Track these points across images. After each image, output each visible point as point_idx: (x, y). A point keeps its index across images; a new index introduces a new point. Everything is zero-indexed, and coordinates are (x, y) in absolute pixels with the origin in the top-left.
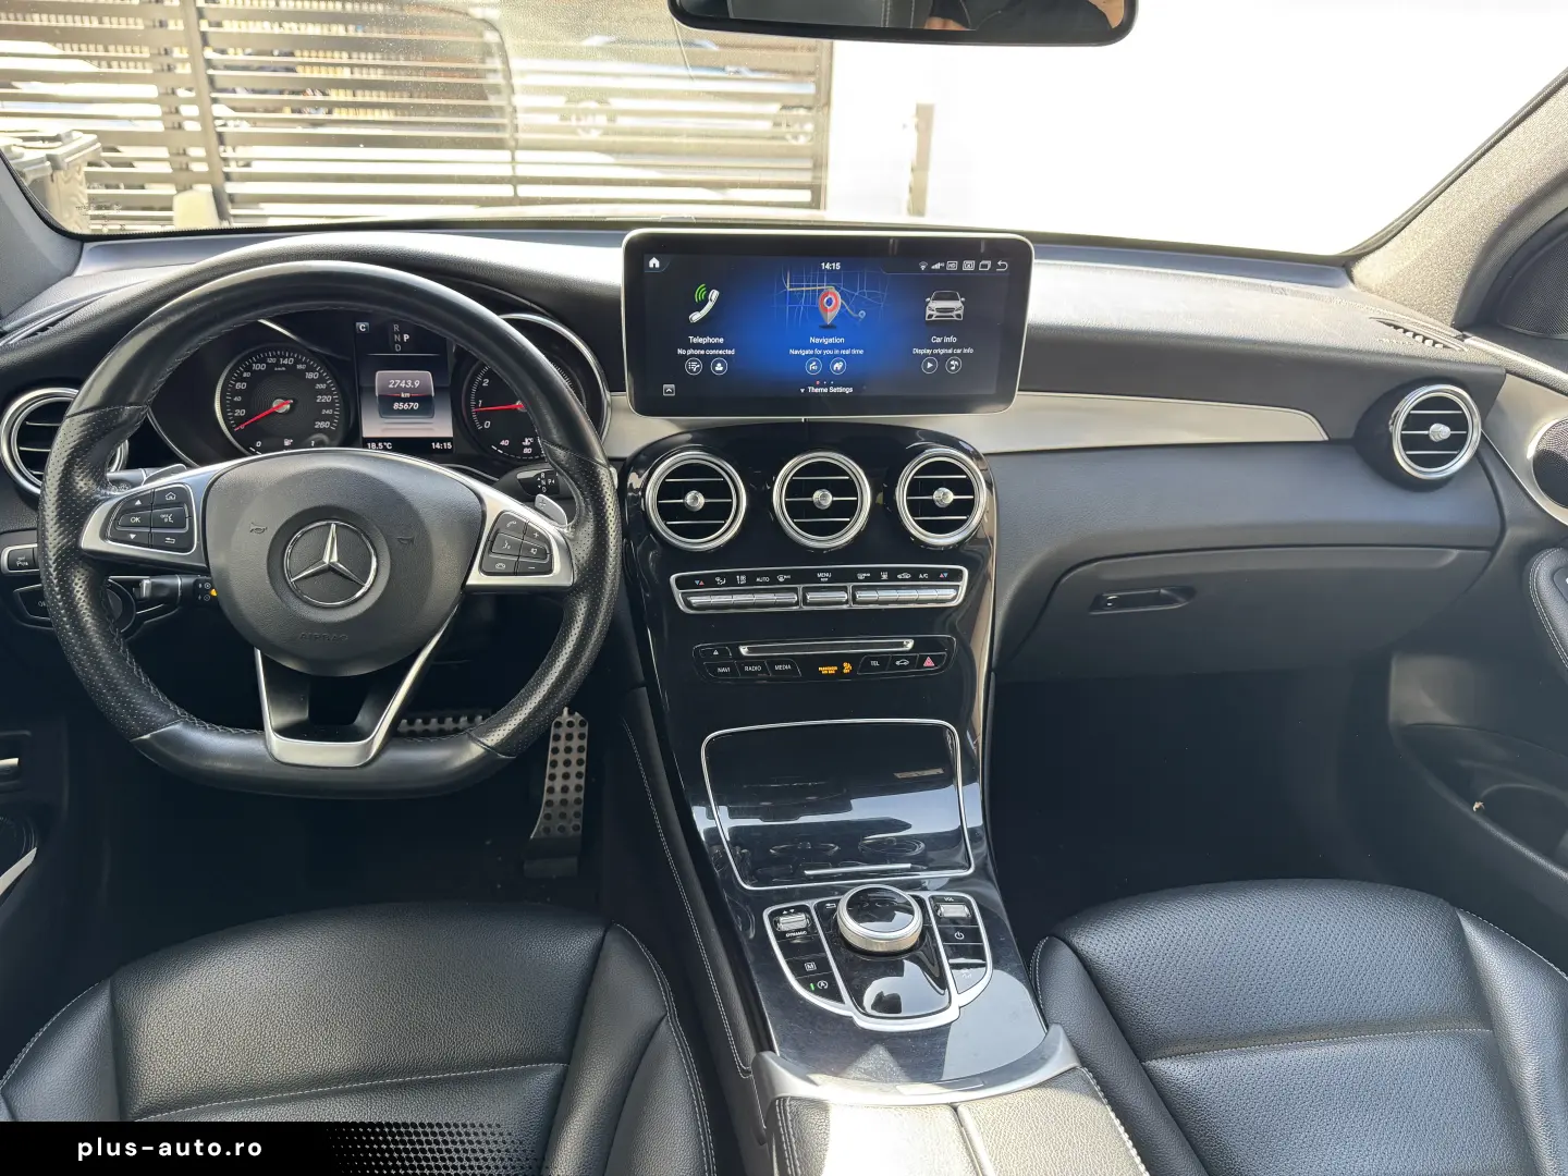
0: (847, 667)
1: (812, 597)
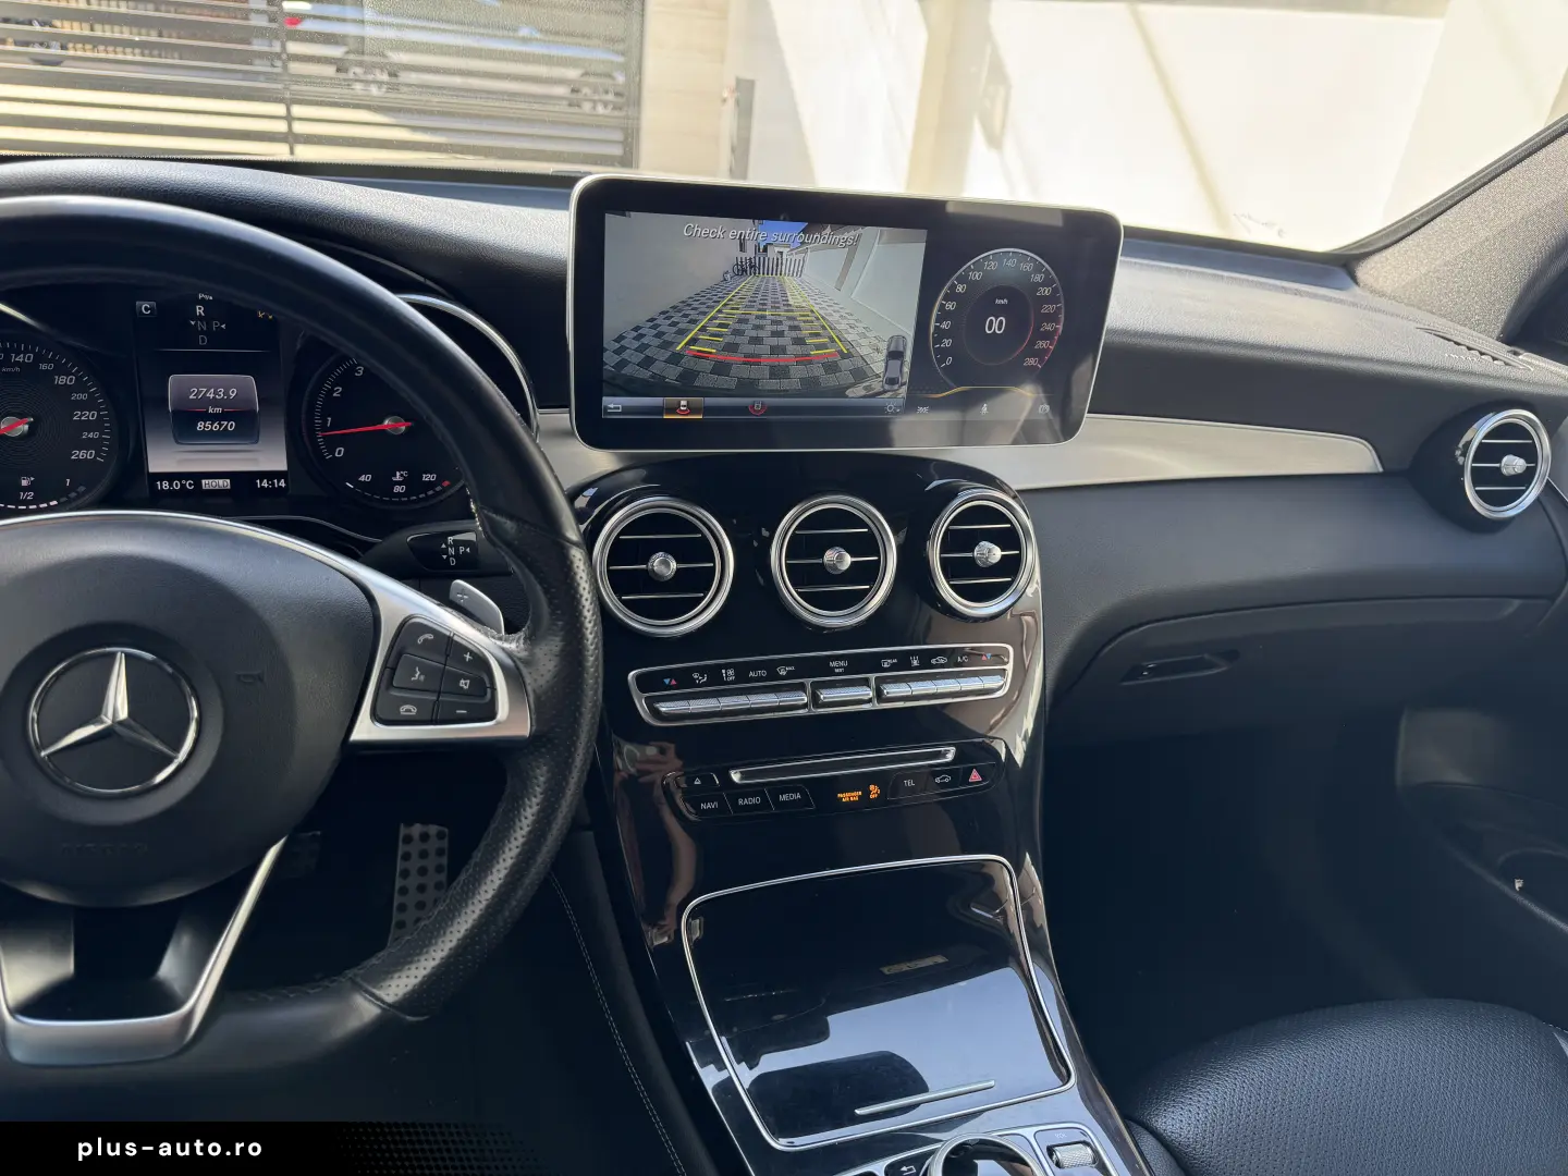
0: (874, 790)
1: (826, 696)
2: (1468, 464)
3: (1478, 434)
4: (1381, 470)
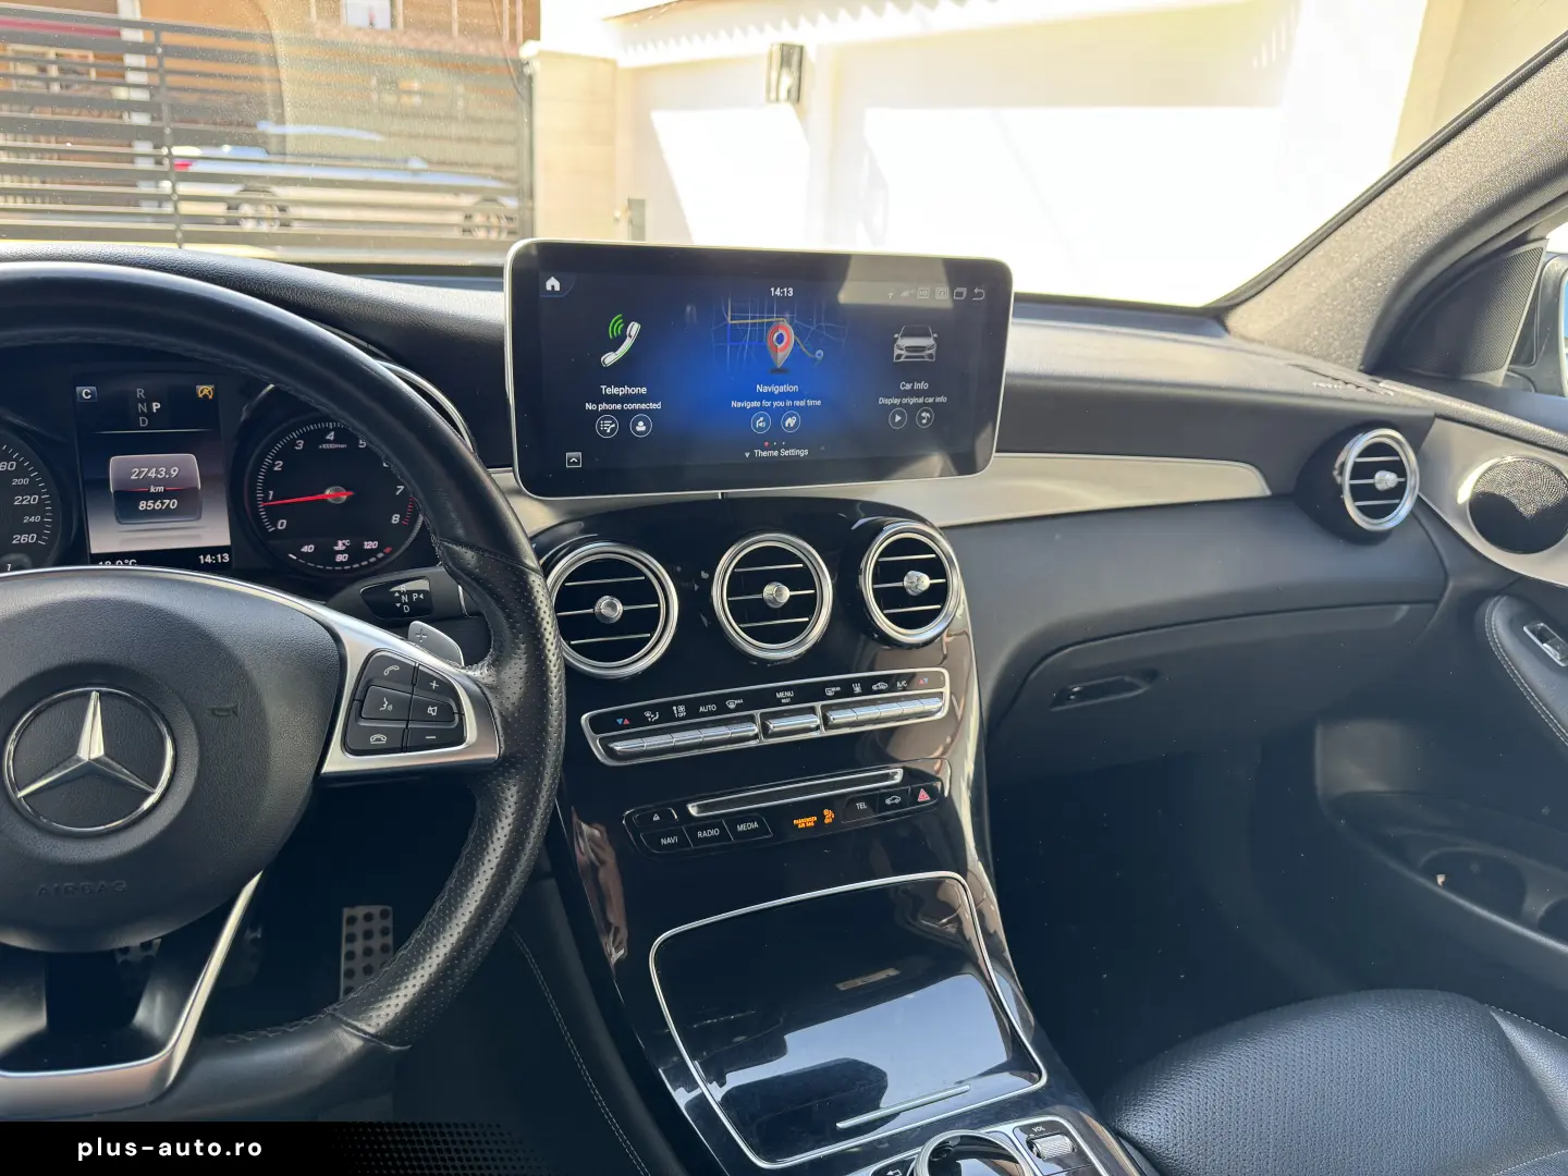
0: (829, 815)
1: (775, 725)
2: (1346, 481)
3: (1351, 454)
4: (1270, 493)
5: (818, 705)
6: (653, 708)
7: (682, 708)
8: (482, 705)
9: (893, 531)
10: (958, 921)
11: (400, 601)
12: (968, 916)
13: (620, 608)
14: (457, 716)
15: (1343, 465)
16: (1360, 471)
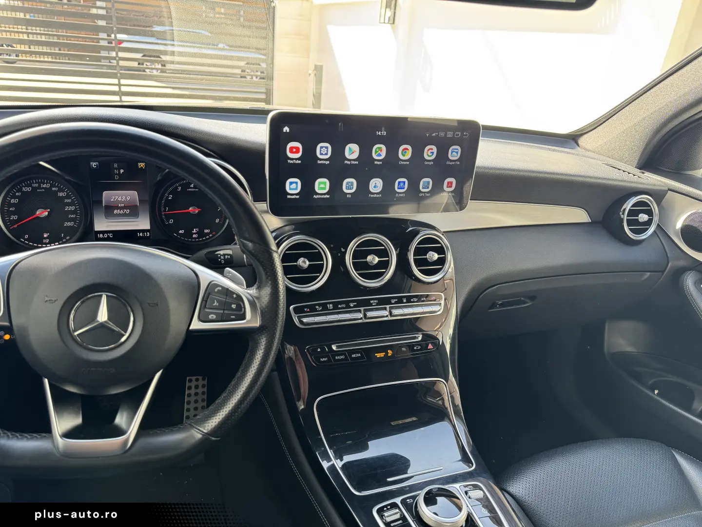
0: (390, 352)
1: (369, 314)
2: (625, 217)
3: (628, 205)
4: (590, 221)
5: (388, 306)
6: (319, 305)
7: (331, 305)
8: (253, 304)
9: (424, 234)
10: (443, 399)
11: (220, 258)
12: (447, 398)
13: (308, 263)
14: (243, 309)
15: (624, 210)
16: (632, 213)
